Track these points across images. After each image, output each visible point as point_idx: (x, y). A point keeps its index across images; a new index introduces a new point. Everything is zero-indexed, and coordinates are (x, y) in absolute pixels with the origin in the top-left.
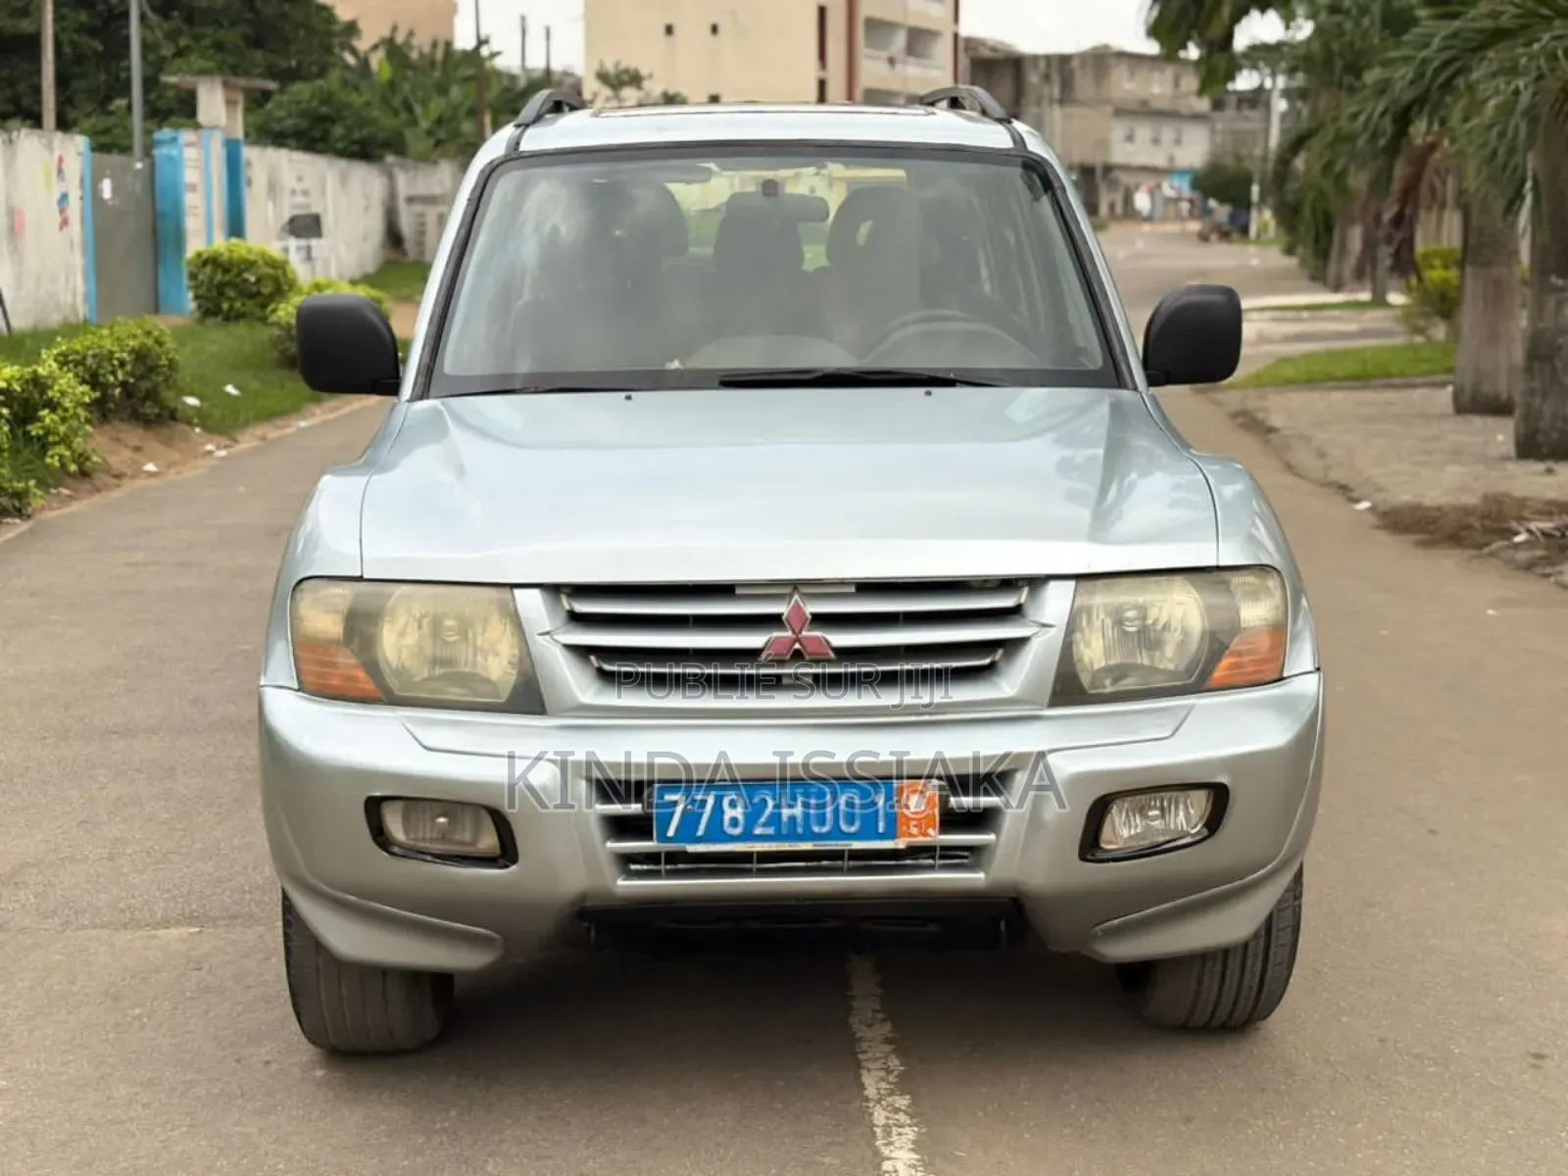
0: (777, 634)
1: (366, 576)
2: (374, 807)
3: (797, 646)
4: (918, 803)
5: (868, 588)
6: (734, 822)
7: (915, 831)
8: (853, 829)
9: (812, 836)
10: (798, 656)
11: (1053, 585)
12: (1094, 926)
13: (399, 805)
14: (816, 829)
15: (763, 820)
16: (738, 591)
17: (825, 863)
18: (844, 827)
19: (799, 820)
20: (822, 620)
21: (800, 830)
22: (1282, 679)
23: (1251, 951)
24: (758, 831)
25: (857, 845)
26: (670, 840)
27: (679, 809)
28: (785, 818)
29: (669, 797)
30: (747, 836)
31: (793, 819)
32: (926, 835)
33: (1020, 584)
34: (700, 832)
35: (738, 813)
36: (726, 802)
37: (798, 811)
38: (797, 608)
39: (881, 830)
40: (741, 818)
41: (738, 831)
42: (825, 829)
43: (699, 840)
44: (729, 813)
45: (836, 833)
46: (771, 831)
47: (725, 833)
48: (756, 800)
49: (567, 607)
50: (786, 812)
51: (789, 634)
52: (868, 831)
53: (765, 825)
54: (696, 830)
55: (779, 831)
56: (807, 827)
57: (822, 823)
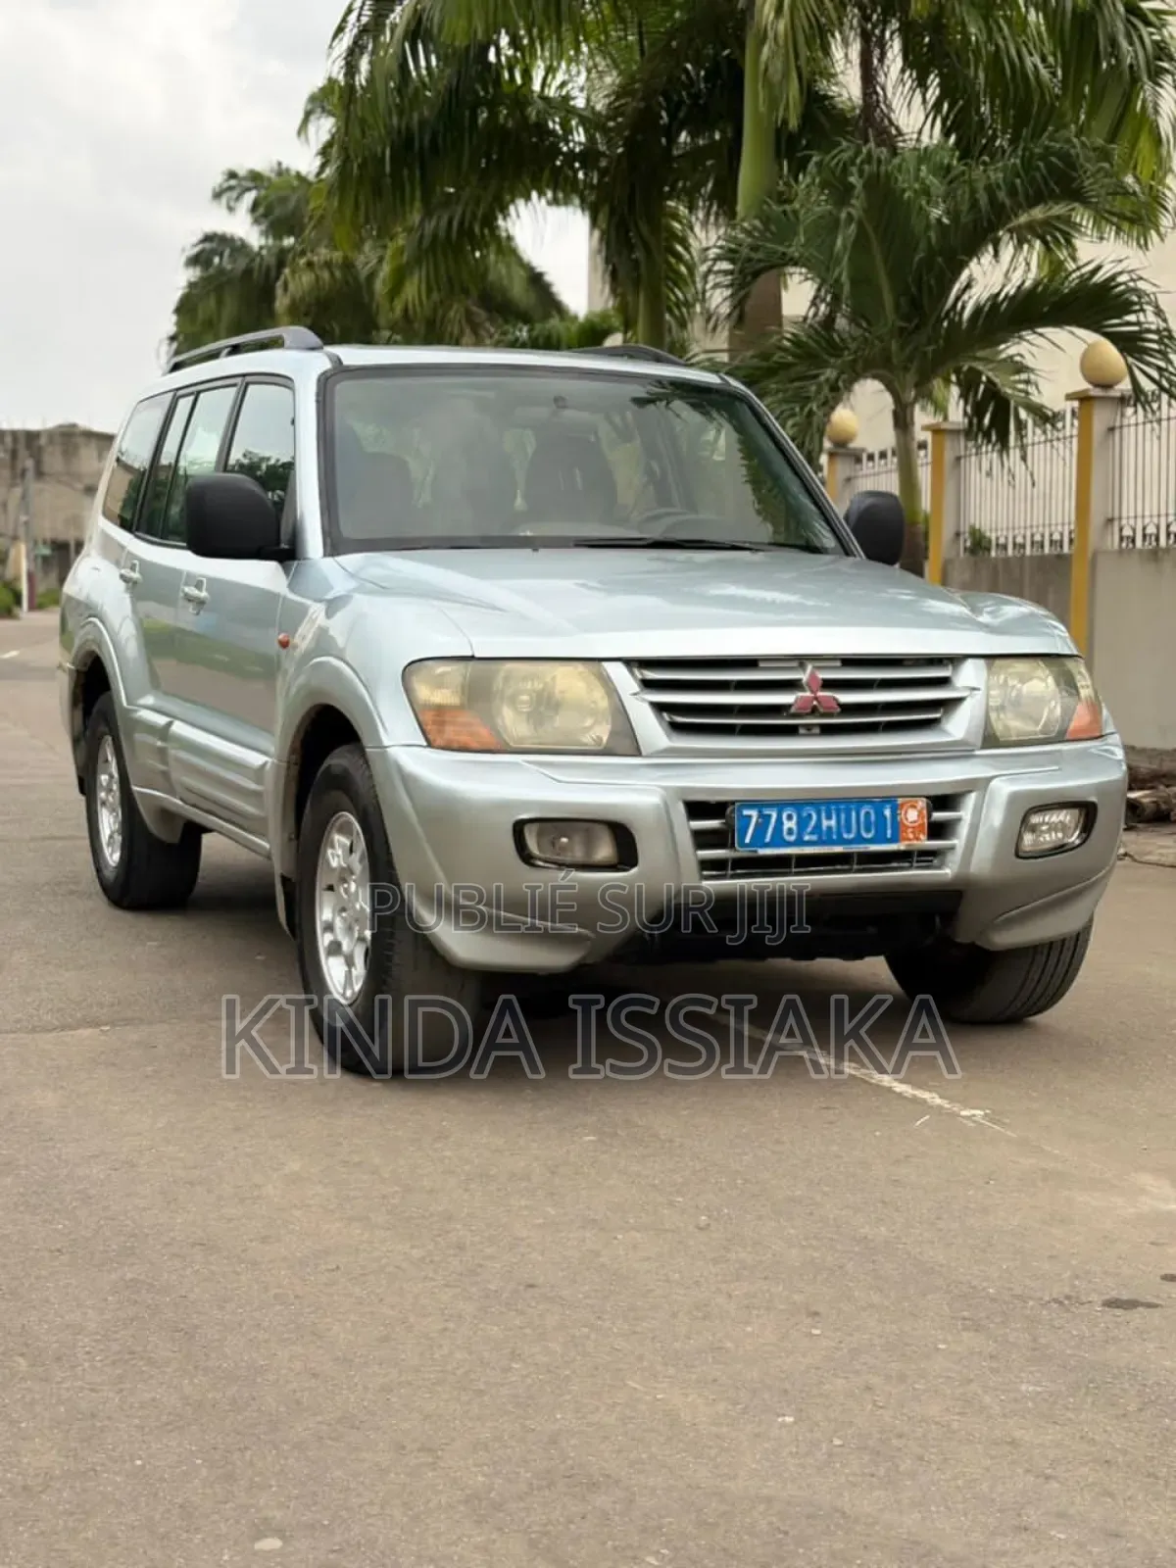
0: (800, 694)
1: (477, 655)
2: (519, 828)
3: (815, 703)
4: (913, 815)
5: (850, 662)
6: (790, 831)
7: (911, 836)
8: (870, 836)
9: (841, 841)
10: (814, 712)
11: (970, 662)
12: (997, 918)
13: (535, 827)
14: (845, 836)
15: (809, 829)
16: (761, 665)
17: (838, 866)
18: (865, 835)
19: (834, 830)
20: (828, 684)
21: (835, 837)
22: (1101, 736)
23: (1067, 945)
24: (807, 838)
25: (873, 848)
26: (747, 845)
27: (754, 820)
28: (824, 827)
29: (746, 812)
30: (800, 842)
31: (829, 828)
32: (918, 839)
33: (945, 662)
34: (768, 839)
35: (792, 824)
36: (784, 816)
37: (833, 823)
38: (813, 676)
39: (889, 836)
40: (795, 828)
41: (792, 838)
42: (852, 836)
43: (767, 845)
44: (787, 825)
45: (859, 839)
46: (814, 838)
47: (784, 840)
48: (805, 814)
49: (640, 677)
50: (825, 823)
51: (808, 694)
52: (880, 838)
53: (812, 833)
54: (764, 837)
55: (820, 837)
56: (839, 834)
57: (849, 831)
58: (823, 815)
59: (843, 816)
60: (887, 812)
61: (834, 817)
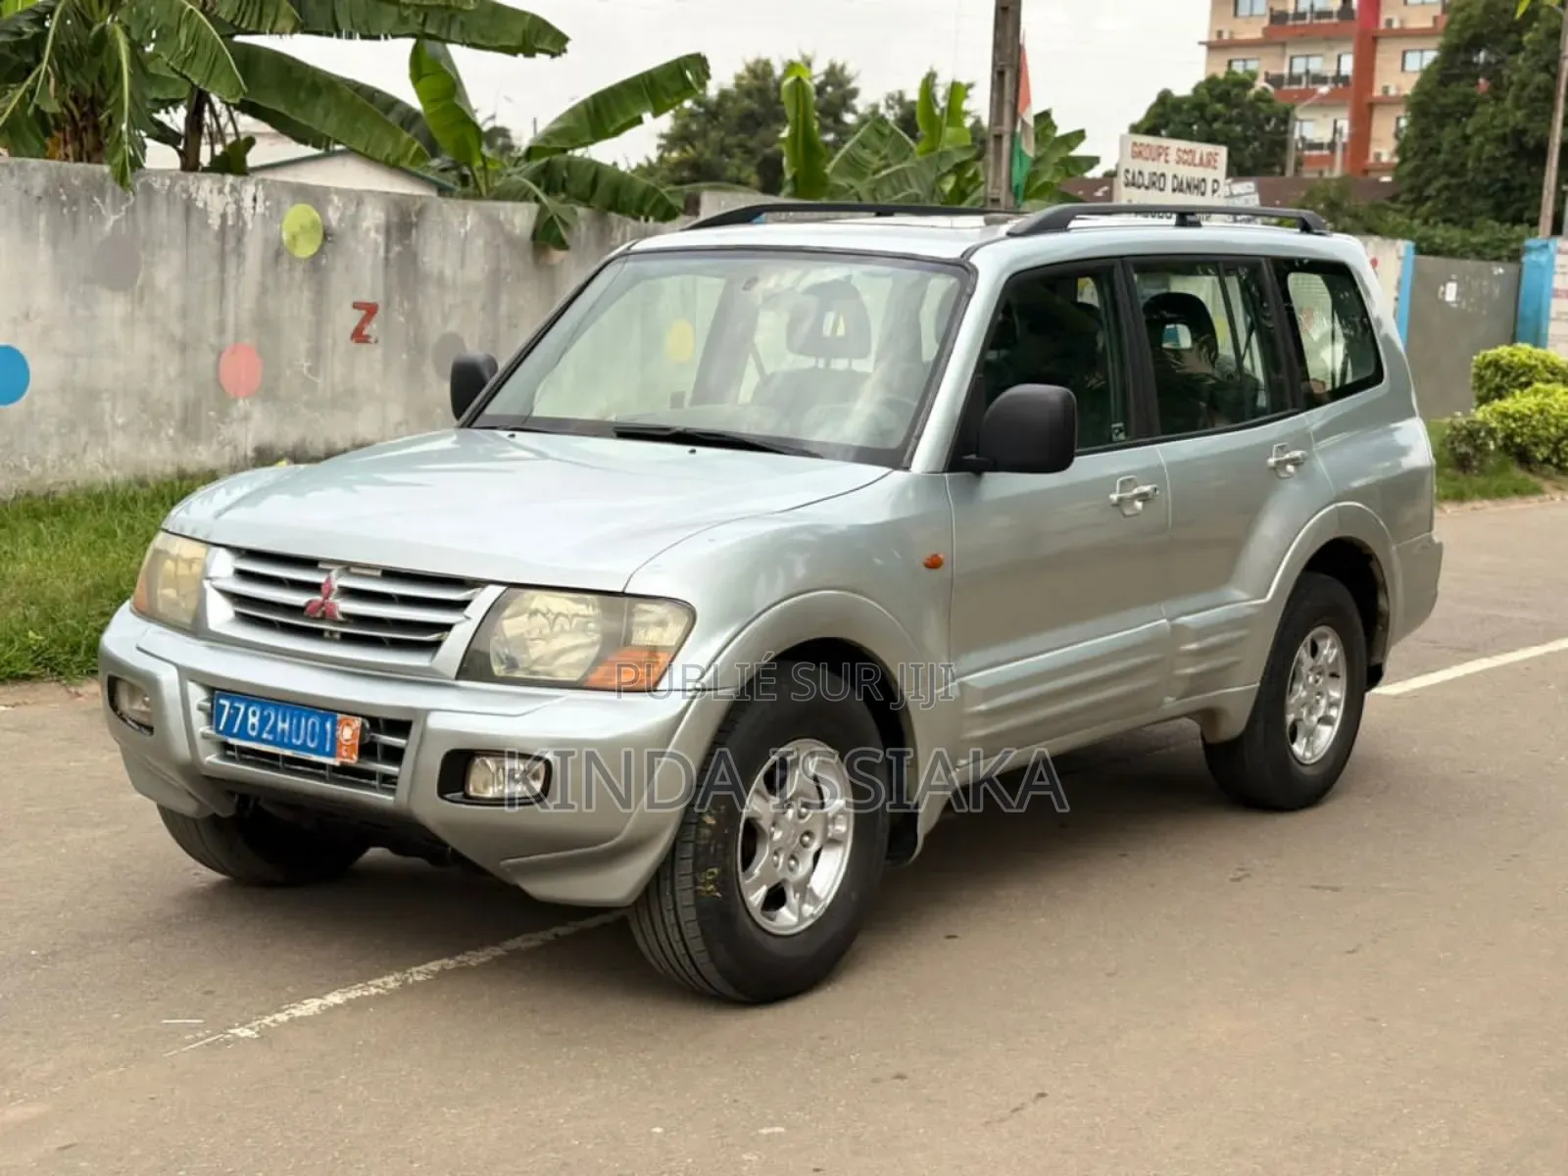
0: (315, 597)
3: (325, 608)
4: (348, 733)
5: (390, 574)
6: (253, 725)
7: (345, 753)
8: (313, 745)
9: (292, 746)
14: (294, 741)
15: (268, 728)
16: (320, 566)
17: (300, 768)
18: (309, 743)
19: (287, 733)
21: (286, 740)
24: (265, 736)
25: (315, 758)
26: (220, 733)
27: (227, 710)
28: (279, 729)
29: (222, 702)
30: (258, 739)
31: (283, 731)
32: (350, 758)
34: (235, 730)
35: (253, 720)
36: (250, 711)
37: (286, 726)
39: (327, 749)
40: (257, 724)
41: (254, 733)
42: (299, 743)
43: (235, 736)
45: (304, 747)
46: (270, 737)
47: (249, 733)
48: (265, 713)
49: (239, 566)
50: (280, 725)
51: (322, 598)
52: (321, 750)
53: (268, 732)
54: (234, 728)
55: (275, 738)
56: (290, 738)
57: (298, 737)
58: (280, 717)
59: (295, 721)
60: (328, 726)
61: (288, 720)
